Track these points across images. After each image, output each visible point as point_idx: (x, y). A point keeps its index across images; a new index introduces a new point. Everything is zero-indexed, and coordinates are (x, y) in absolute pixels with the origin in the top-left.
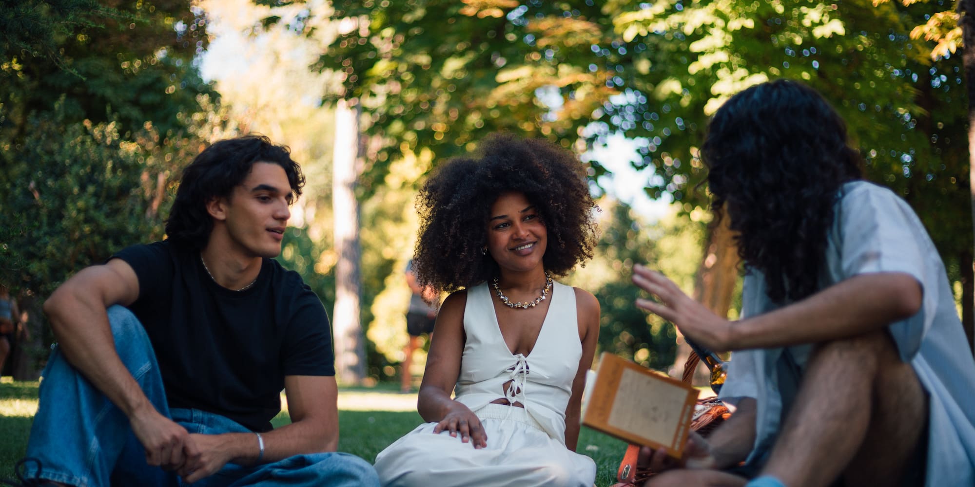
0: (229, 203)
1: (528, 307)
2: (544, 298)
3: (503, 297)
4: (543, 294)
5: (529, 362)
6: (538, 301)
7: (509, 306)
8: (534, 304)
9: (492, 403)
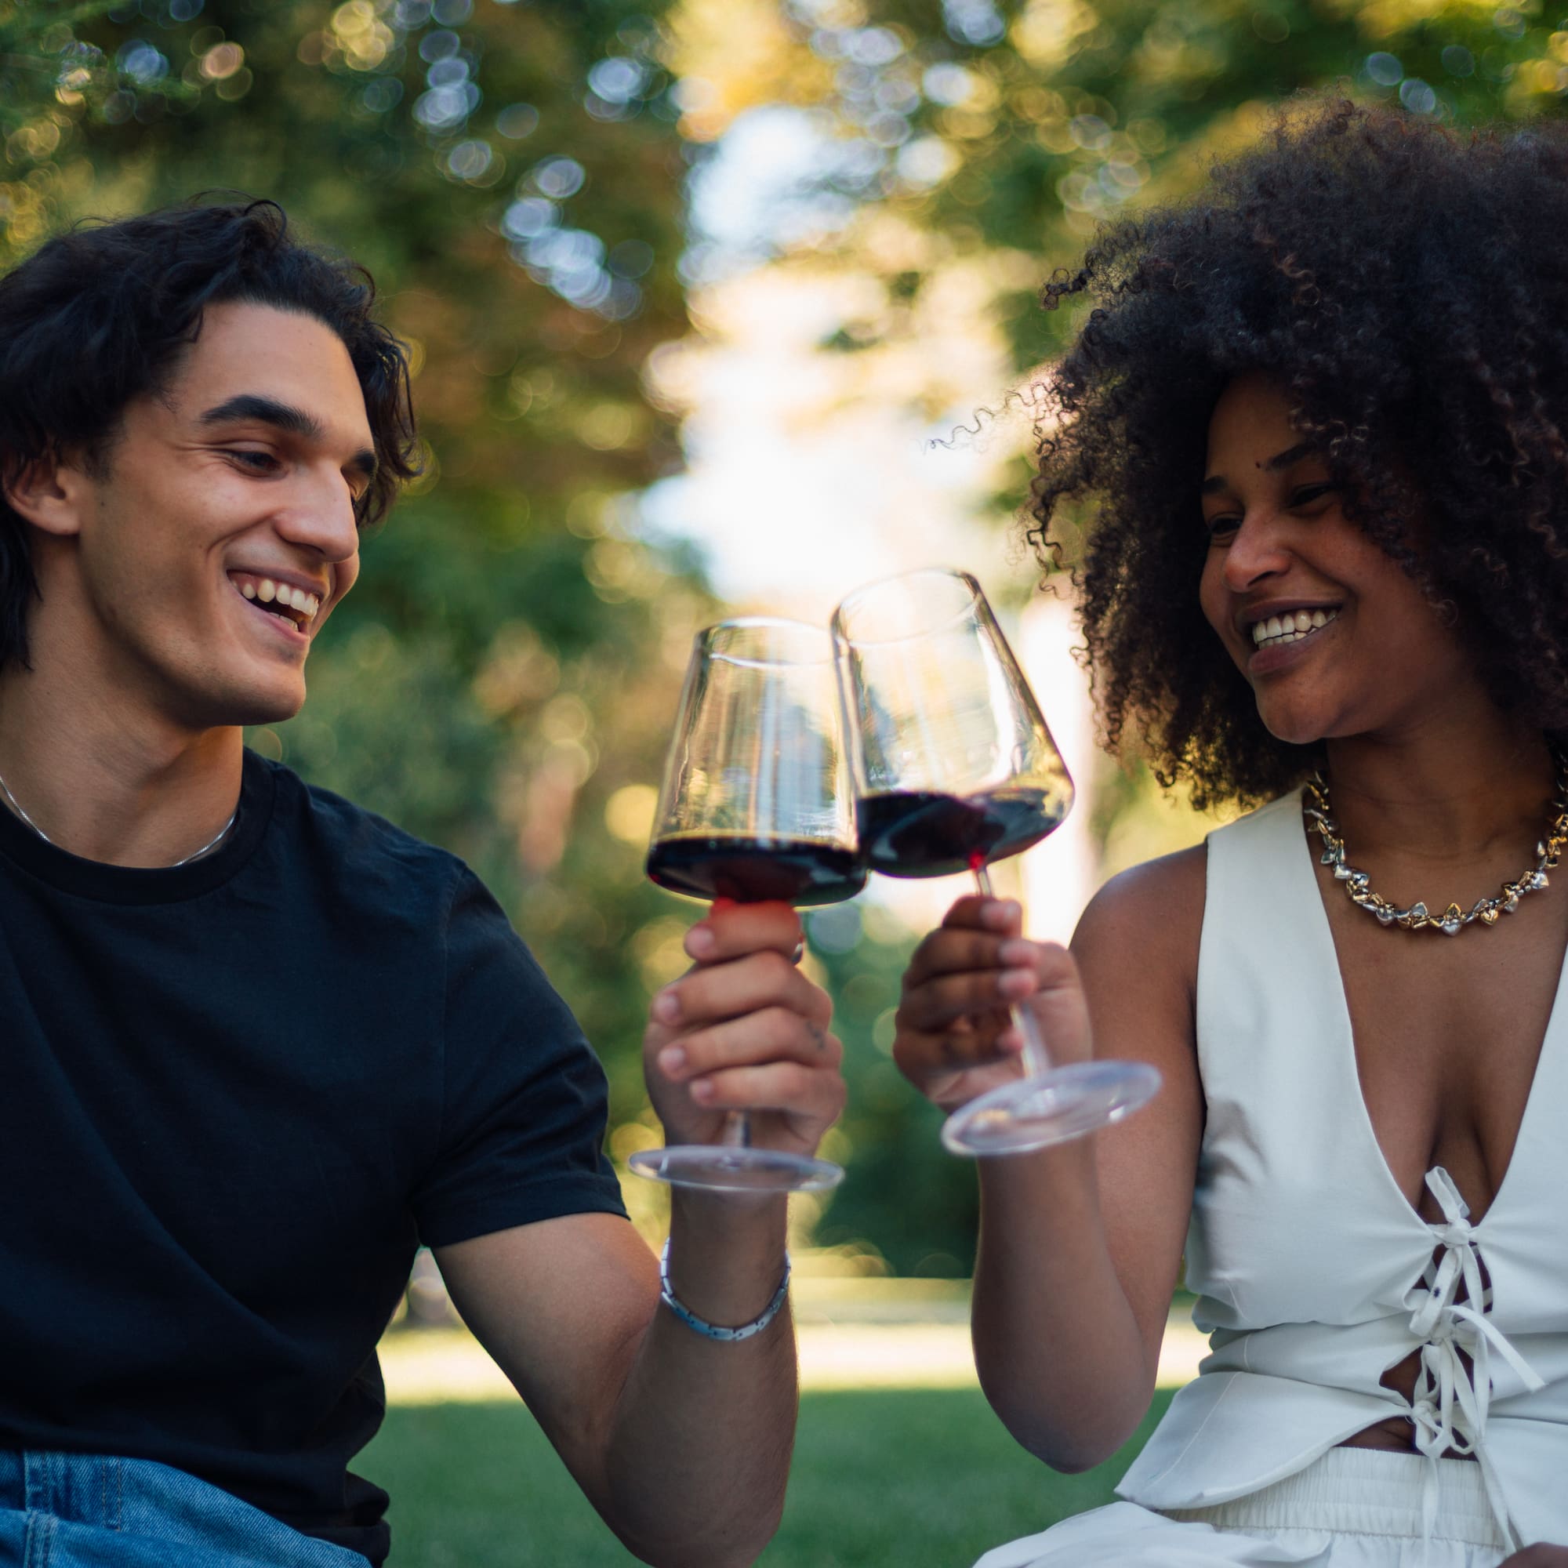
0: (99, 469)
1: (1465, 927)
2: (1541, 880)
3: (1347, 873)
4: (1535, 863)
5: (1491, 1247)
6: (1513, 895)
7: (1372, 915)
8: (1494, 913)
9: (1350, 1442)
